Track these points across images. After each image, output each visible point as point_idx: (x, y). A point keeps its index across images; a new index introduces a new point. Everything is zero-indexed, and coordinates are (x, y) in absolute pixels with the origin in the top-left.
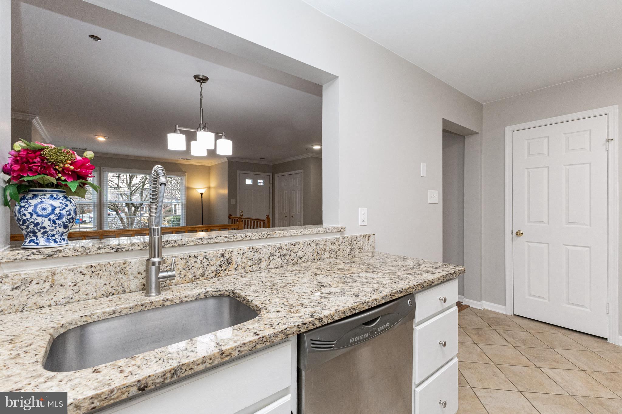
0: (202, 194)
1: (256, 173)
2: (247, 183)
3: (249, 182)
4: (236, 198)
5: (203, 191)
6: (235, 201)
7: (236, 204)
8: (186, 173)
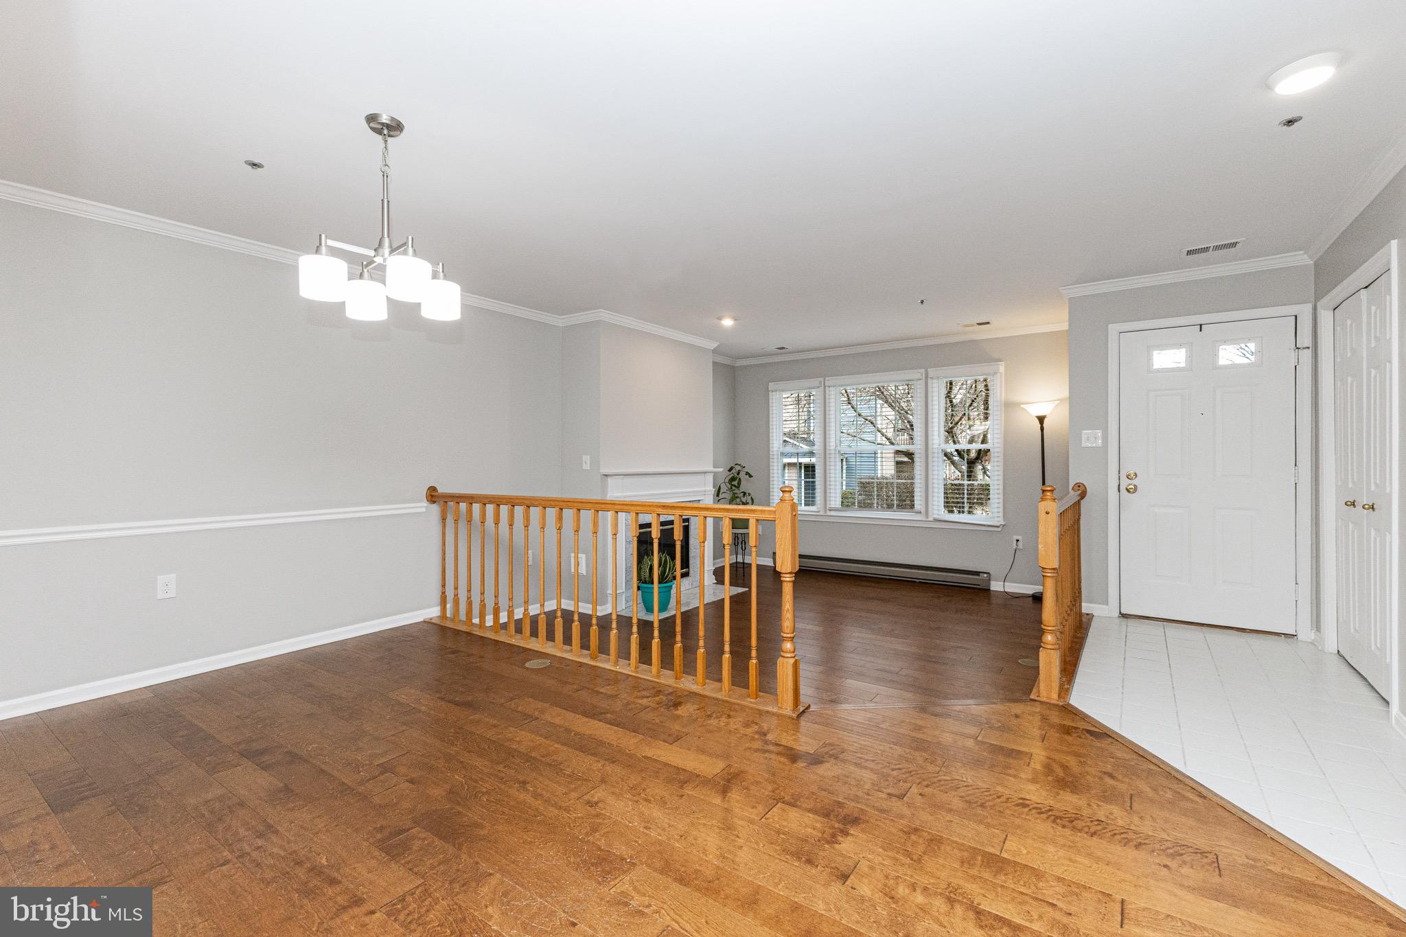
0: (1041, 419)
4: (1104, 428)
5: (1046, 409)
6: (1101, 437)
7: (1104, 448)
8: (1000, 363)
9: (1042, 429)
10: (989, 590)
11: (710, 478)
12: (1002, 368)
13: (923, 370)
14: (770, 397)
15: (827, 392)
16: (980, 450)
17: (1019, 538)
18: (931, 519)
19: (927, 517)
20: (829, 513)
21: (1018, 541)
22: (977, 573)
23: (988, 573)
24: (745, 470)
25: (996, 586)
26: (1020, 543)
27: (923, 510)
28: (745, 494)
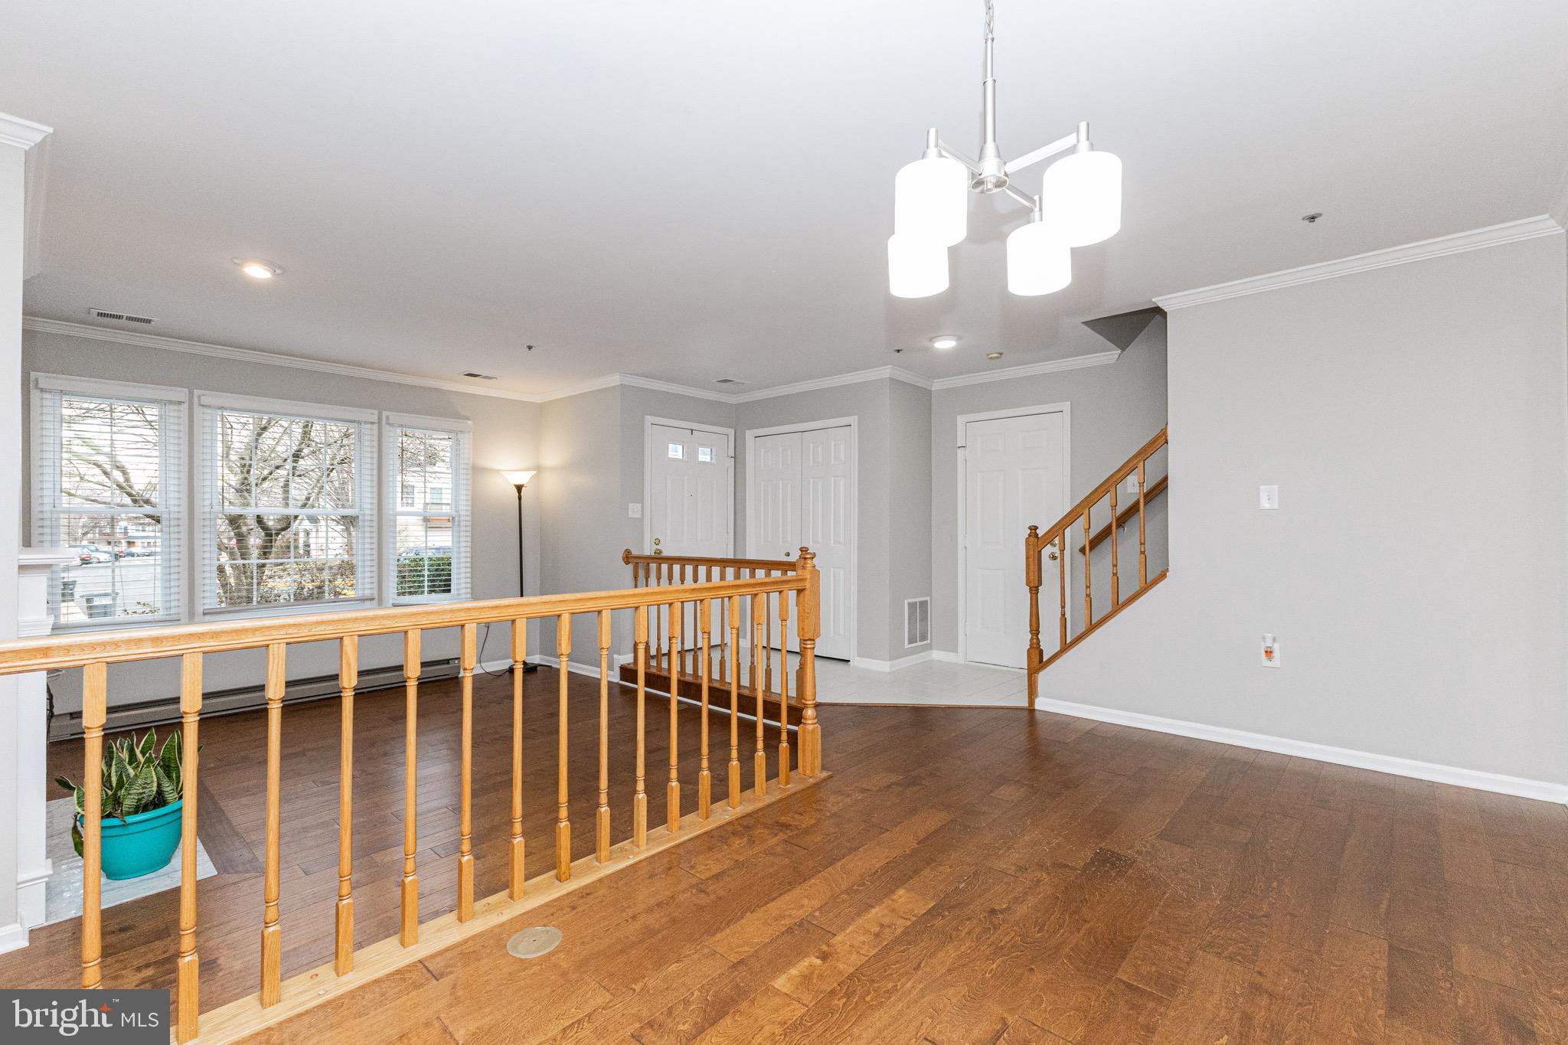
0: (520, 488)
1: (694, 426)
2: (671, 454)
3: (676, 451)
4: (642, 501)
5: (523, 478)
6: (640, 509)
7: (642, 519)
8: (469, 422)
9: (520, 498)
10: (459, 677)
18: (389, 605)
19: (381, 604)
22: (449, 661)
23: (458, 659)
27: (375, 595)
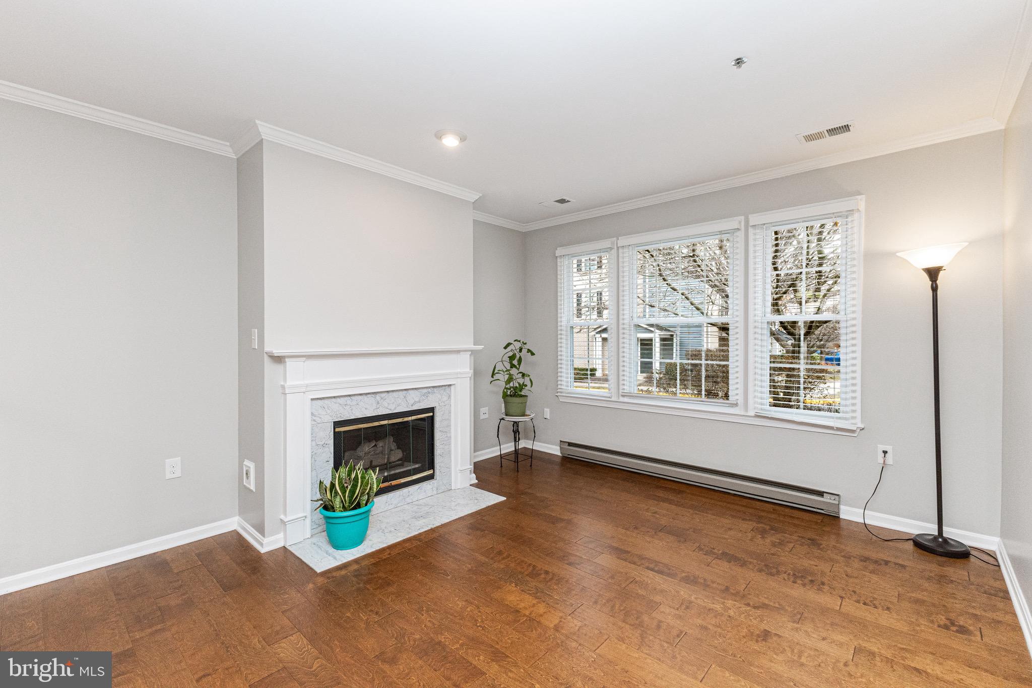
0: (933, 274)
8: (859, 197)
9: (935, 289)
10: (839, 517)
11: (466, 358)
12: (861, 202)
13: (743, 218)
14: (559, 264)
15: (621, 255)
16: (812, 322)
17: (888, 448)
18: (752, 413)
19: (746, 409)
20: (622, 399)
21: (885, 452)
22: (821, 494)
23: (838, 495)
24: (527, 347)
25: (849, 513)
26: (890, 459)
27: (741, 401)
28: (523, 375)
